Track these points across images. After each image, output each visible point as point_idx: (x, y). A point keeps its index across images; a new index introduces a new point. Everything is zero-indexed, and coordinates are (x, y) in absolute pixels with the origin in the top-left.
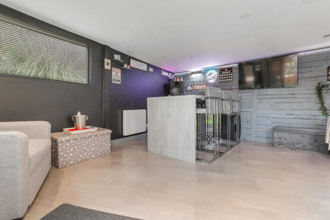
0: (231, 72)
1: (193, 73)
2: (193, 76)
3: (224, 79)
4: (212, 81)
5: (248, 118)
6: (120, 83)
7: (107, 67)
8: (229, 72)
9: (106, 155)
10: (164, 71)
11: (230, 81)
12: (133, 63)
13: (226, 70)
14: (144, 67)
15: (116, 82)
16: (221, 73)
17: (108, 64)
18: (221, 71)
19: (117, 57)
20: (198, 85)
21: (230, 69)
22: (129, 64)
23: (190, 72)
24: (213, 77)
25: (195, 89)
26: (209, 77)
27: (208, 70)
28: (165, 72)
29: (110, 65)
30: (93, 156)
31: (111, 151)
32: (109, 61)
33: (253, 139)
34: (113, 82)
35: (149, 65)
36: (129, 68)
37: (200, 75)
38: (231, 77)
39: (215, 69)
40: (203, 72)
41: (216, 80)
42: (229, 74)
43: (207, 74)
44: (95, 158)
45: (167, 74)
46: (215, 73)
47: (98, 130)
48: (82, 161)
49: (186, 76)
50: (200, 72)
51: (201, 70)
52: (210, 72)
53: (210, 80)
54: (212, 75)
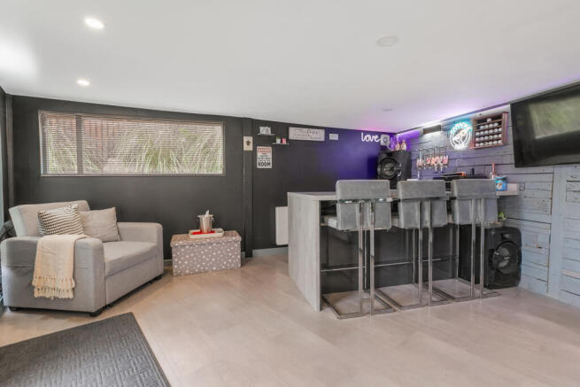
0: (500, 123)
1: (426, 131)
2: (428, 136)
3: (483, 142)
4: (461, 147)
5: (539, 239)
6: (270, 167)
7: (248, 148)
8: (496, 125)
9: (232, 269)
10: (366, 133)
11: (498, 146)
12: (294, 134)
13: (489, 120)
14: (319, 136)
15: (264, 167)
16: (478, 127)
17: (248, 143)
18: (480, 121)
19: (265, 131)
20: (435, 155)
21: (497, 118)
22: (286, 135)
23: (421, 130)
24: (464, 138)
25: (429, 165)
26: (455, 139)
27: (454, 123)
28: (369, 136)
29: (251, 144)
30: (214, 268)
31: (242, 265)
32: (250, 139)
33: (554, 294)
34: (258, 167)
35: (328, 131)
36: (284, 142)
37: (438, 134)
38: (500, 136)
39: (467, 120)
40: (444, 128)
41: (470, 145)
42: (496, 130)
43: (452, 132)
44: (216, 271)
45: (376, 137)
46: (467, 128)
47: (224, 235)
48: (200, 272)
49: (413, 139)
50: (438, 128)
51: (441, 124)
52: (457, 126)
53: (456, 145)
54: (461, 133)
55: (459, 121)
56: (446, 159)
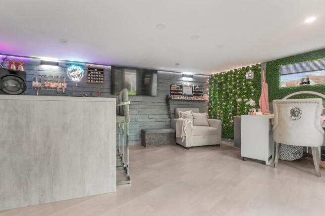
0: (102, 73)
1: (43, 63)
3: (93, 80)
8: (100, 73)
11: (101, 83)
13: (96, 70)
16: (89, 72)
23: (39, 61)
24: (79, 75)
25: (49, 87)
26: (71, 74)
27: (71, 64)
37: (56, 68)
38: (102, 79)
39: (80, 66)
41: (83, 80)
42: (100, 76)
43: (69, 69)
46: (80, 70)
49: (30, 65)
51: (59, 62)
52: (73, 67)
53: (73, 78)
54: (76, 72)
55: (75, 65)
56: (65, 85)
